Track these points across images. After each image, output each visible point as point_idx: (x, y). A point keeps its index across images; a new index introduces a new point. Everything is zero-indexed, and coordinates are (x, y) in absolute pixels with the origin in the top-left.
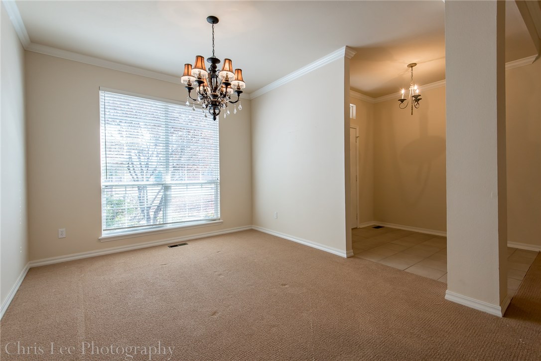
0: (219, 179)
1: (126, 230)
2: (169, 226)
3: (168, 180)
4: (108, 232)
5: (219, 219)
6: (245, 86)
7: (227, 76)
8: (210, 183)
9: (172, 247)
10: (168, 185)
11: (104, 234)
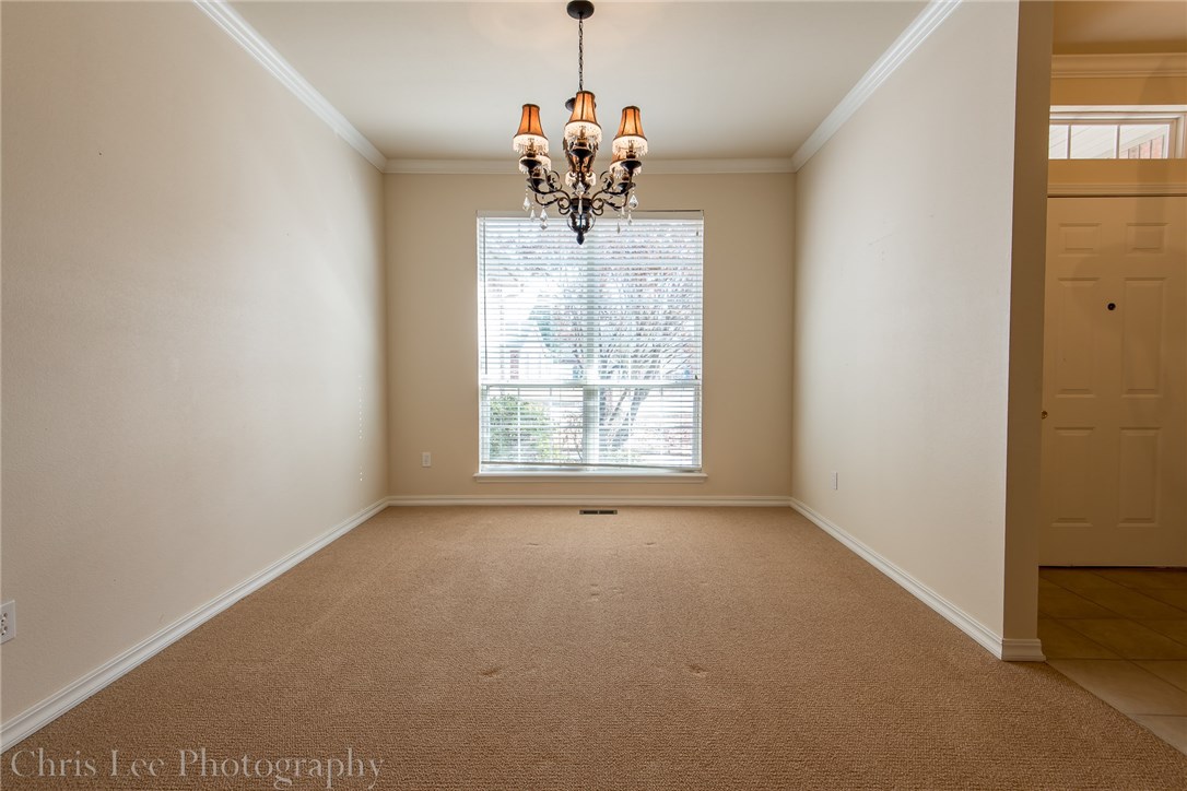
0: (700, 377)
1: (519, 466)
2: (591, 471)
3: (593, 377)
4: (492, 466)
5: (700, 471)
6: (646, 147)
7: (582, 134)
8: (682, 385)
9: (585, 512)
10: (592, 388)
11: (484, 470)
